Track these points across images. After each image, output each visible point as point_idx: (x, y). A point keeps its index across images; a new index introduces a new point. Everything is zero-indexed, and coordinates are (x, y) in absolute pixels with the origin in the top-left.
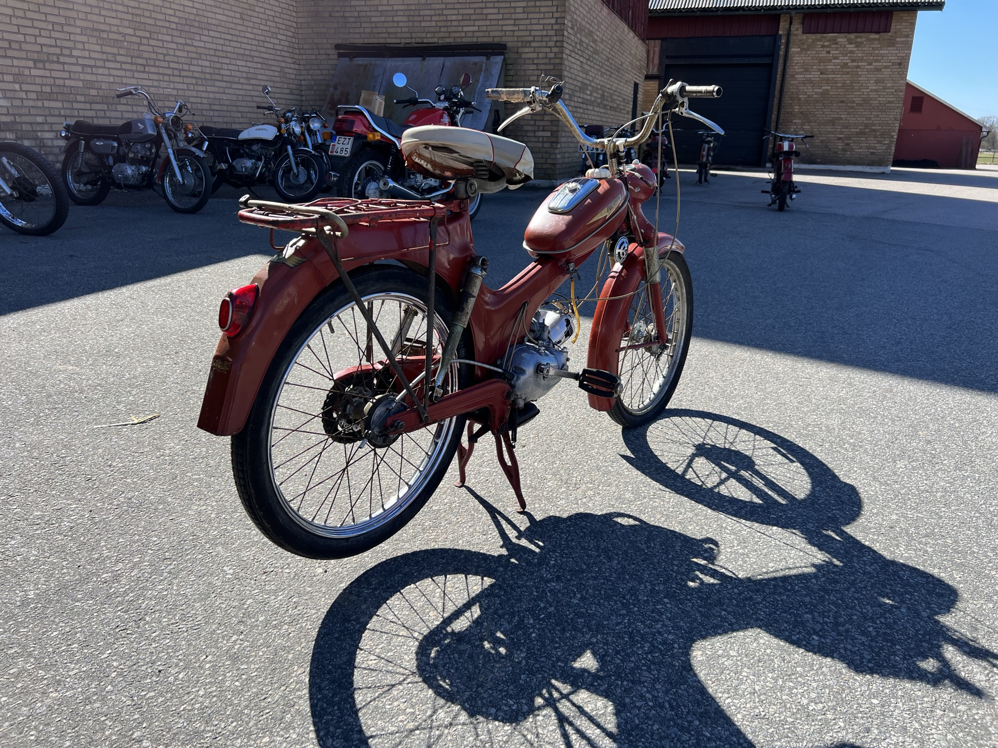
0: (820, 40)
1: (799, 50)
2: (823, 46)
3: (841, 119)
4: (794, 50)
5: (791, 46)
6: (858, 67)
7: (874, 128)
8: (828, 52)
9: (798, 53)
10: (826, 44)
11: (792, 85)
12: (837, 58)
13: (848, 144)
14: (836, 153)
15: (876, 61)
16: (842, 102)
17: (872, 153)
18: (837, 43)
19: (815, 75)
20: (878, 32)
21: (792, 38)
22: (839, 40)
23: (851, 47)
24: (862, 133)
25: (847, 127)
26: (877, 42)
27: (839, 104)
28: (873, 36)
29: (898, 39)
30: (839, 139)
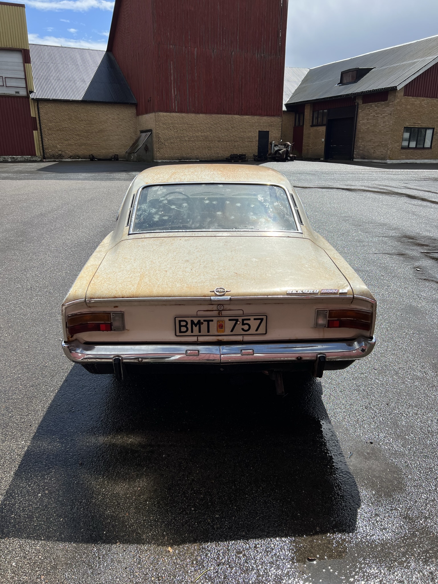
0: (367, 106)
1: (361, 111)
2: (368, 109)
3: (372, 139)
4: (360, 111)
5: (359, 109)
6: (378, 116)
7: (382, 143)
8: (369, 111)
9: (361, 112)
10: (369, 107)
11: (359, 125)
12: (372, 113)
13: (375, 150)
14: (371, 154)
15: (384, 113)
16: (373, 132)
17: (382, 154)
18: (372, 107)
19: (365, 121)
20: (384, 101)
21: (359, 106)
22: (372, 105)
23: (376, 108)
24: (378, 145)
25: (374, 143)
26: (383, 105)
27: (373, 133)
28: (383, 103)
29: (390, 103)
30: (372, 148)
